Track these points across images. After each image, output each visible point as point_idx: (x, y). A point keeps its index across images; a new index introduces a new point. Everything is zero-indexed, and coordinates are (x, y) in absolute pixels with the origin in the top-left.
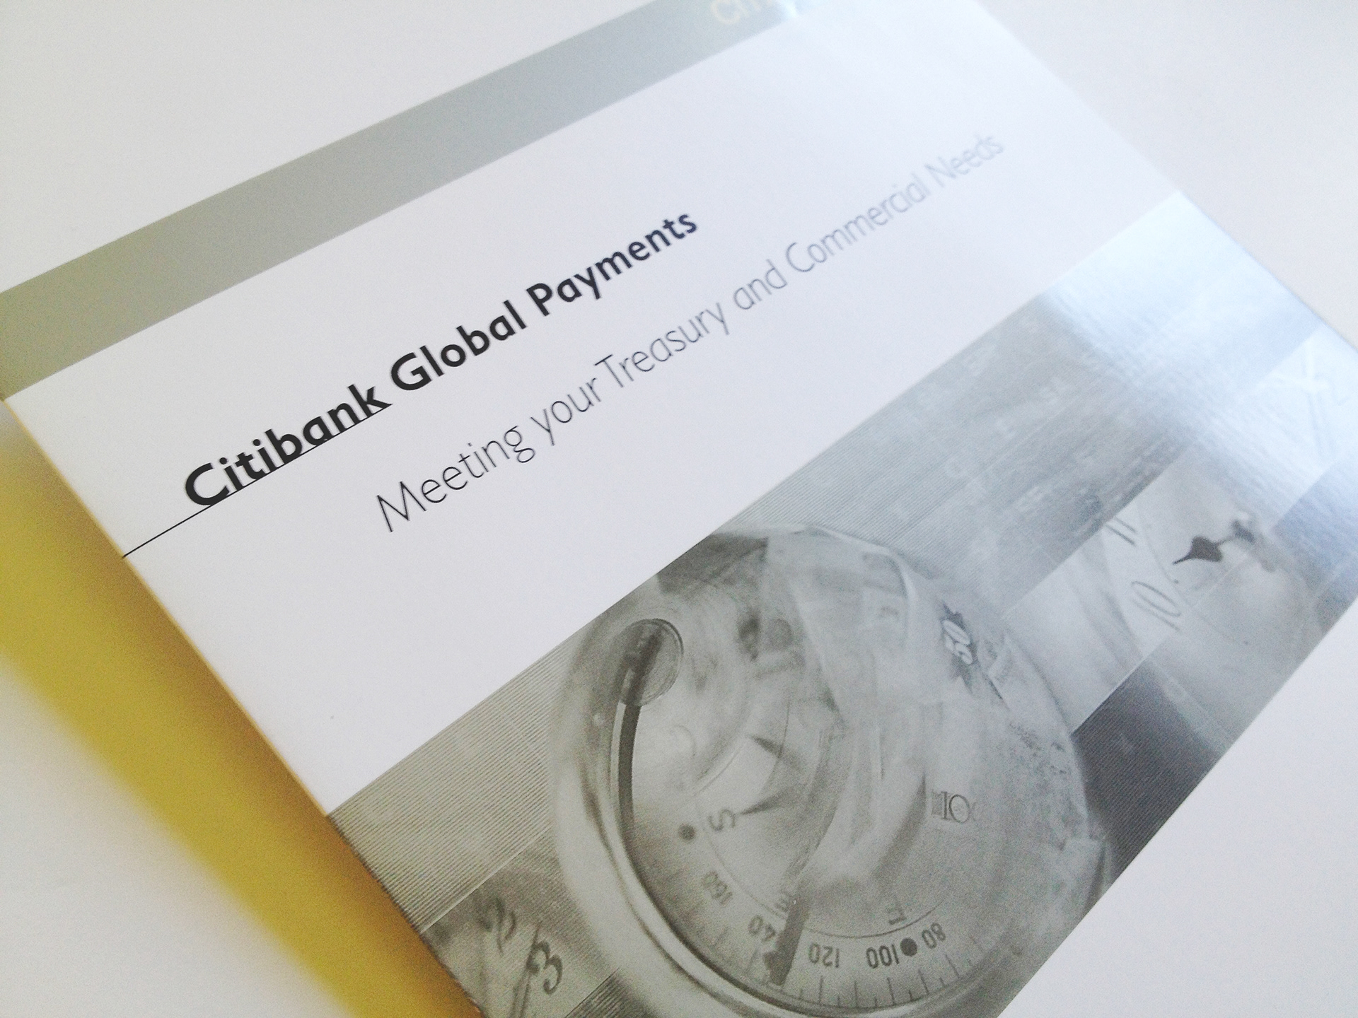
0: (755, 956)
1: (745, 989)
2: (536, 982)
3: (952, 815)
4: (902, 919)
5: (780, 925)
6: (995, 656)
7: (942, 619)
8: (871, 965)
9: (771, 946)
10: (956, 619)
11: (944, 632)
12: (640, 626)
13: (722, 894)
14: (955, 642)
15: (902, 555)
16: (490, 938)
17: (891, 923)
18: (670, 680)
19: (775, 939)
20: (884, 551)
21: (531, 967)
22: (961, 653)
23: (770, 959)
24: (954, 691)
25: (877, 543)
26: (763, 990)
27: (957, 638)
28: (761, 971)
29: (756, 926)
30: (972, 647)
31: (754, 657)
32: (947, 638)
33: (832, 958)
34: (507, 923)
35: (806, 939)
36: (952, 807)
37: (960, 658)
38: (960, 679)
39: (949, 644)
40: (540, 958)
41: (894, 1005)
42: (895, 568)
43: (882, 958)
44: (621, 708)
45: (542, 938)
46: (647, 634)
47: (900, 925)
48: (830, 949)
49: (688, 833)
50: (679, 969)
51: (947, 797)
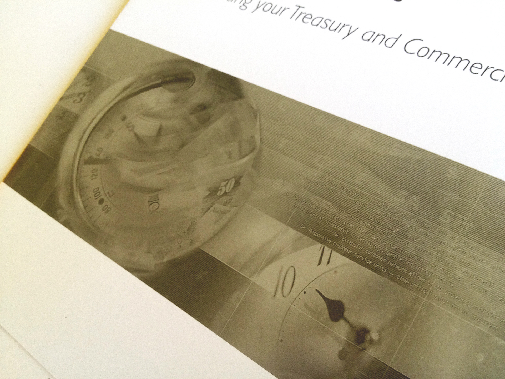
0: (91, 153)
1: (82, 153)
3: (151, 204)
4: (110, 196)
5: (101, 157)
6: (225, 204)
7: (234, 177)
9: (95, 157)
10: (237, 183)
11: (229, 180)
12: (191, 73)
13: (107, 136)
14: (226, 186)
15: (260, 150)
17: (108, 193)
19: (97, 157)
20: (258, 144)
21: (79, 95)
22: (221, 190)
23: (91, 158)
24: (202, 192)
25: (261, 139)
26: (82, 159)
27: (228, 186)
28: (87, 156)
29: (100, 150)
30: (225, 194)
31: (192, 113)
32: (226, 182)
33: (94, 177)
34: (89, 83)
35: (98, 167)
36: (154, 204)
37: (219, 190)
38: (209, 193)
39: (224, 184)
41: (83, 202)
42: (251, 152)
44: (160, 81)
45: (87, 94)
46: (188, 76)
47: (108, 196)
48: (97, 175)
49: (124, 118)
50: (84, 133)
51: (157, 200)
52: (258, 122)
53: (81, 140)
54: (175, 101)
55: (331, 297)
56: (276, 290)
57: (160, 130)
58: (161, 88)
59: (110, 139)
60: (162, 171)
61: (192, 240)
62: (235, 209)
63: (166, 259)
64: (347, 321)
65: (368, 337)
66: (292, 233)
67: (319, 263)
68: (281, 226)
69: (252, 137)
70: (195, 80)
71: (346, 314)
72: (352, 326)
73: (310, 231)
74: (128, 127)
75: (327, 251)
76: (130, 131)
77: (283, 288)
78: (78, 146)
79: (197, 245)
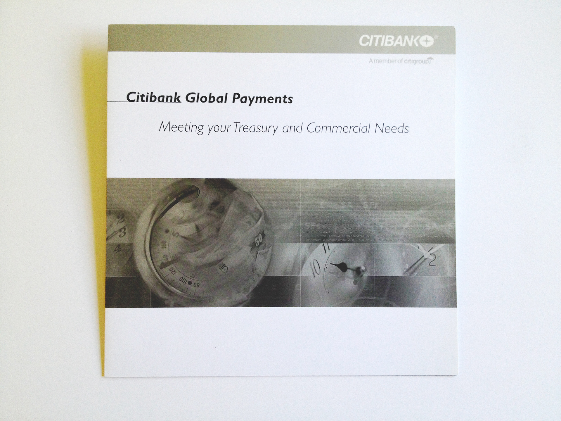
0: (161, 260)
1: (154, 264)
2: (119, 233)
3: (222, 269)
4: (194, 278)
5: (169, 260)
6: (264, 249)
7: (260, 233)
8: (180, 279)
9: (165, 262)
10: (263, 236)
11: (258, 236)
12: (193, 186)
13: (164, 246)
14: (258, 239)
15: (265, 213)
16: (118, 220)
17: (191, 276)
18: (189, 202)
19: (166, 261)
20: (262, 210)
21: (120, 230)
22: (257, 243)
23: (162, 263)
24: (247, 249)
25: (262, 207)
26: (157, 268)
27: (259, 239)
28: (159, 264)
29: (165, 256)
30: (260, 244)
31: (211, 210)
32: (257, 237)
33: (174, 273)
34: (122, 220)
35: (172, 266)
36: (224, 268)
37: (256, 244)
38: (251, 247)
39: (256, 239)
40: (123, 230)
41: (178, 289)
42: (260, 216)
43: (183, 280)
44: (175, 199)
45: (126, 227)
46: (193, 189)
47: (192, 278)
48: (175, 271)
49: (167, 231)
50: (145, 251)
51: (224, 265)
52: (254, 198)
53: (146, 256)
54: (195, 207)
55: (338, 263)
56: (314, 274)
57: (197, 227)
58: (179, 202)
59: (167, 247)
60: (215, 249)
61: (258, 275)
62: (270, 249)
63: (250, 291)
64: (349, 269)
65: (361, 270)
66: (306, 245)
67: (325, 252)
68: (298, 245)
69: (256, 208)
70: (199, 190)
71: (348, 266)
72: (352, 270)
73: (313, 240)
74: (174, 235)
75: (326, 245)
76: (177, 237)
77: (316, 271)
78: (147, 261)
79: (262, 275)
